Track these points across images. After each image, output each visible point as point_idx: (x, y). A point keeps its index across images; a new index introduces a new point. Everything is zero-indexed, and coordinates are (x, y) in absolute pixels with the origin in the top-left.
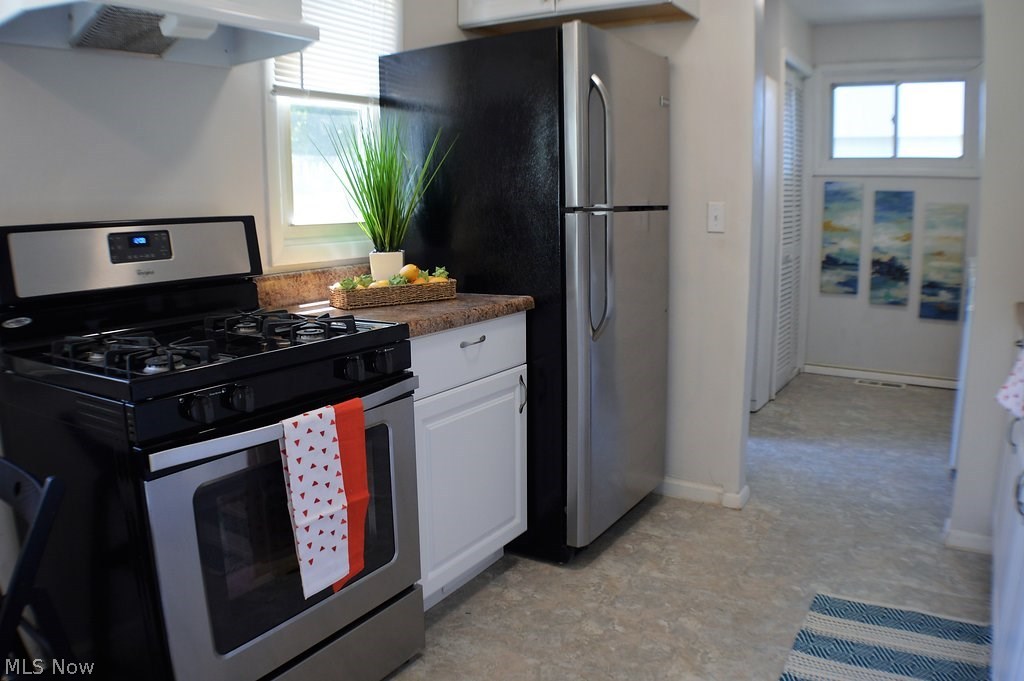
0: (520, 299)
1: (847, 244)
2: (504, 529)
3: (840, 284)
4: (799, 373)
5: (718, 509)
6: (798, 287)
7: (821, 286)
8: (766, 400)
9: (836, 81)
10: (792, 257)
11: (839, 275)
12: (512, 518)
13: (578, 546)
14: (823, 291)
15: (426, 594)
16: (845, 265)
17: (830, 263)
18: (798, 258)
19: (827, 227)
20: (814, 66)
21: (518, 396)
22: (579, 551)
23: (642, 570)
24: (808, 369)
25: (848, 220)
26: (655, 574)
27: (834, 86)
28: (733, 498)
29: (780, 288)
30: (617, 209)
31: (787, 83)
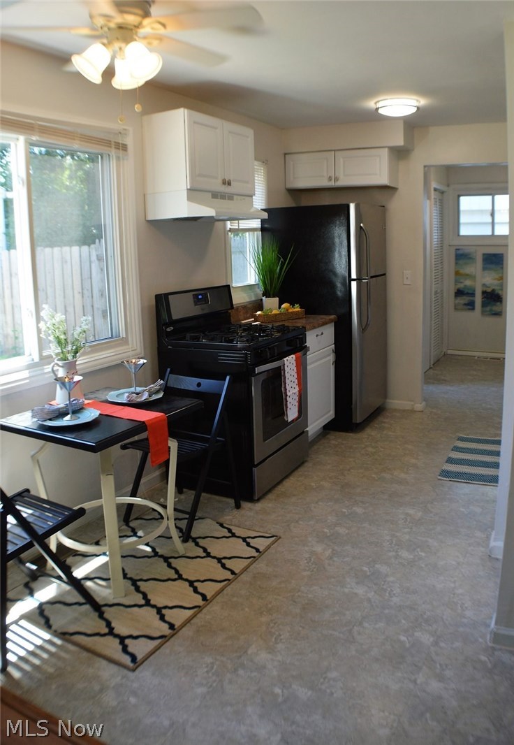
0: (332, 317)
1: (468, 283)
2: (326, 416)
3: (465, 304)
4: (445, 354)
5: (413, 411)
6: (442, 307)
7: (455, 306)
8: (428, 368)
9: (459, 193)
10: (439, 291)
11: (465, 300)
12: (330, 411)
13: (358, 422)
14: (456, 309)
15: (310, 434)
16: (468, 294)
17: (459, 293)
18: (442, 291)
19: (457, 273)
20: (448, 186)
21: (331, 358)
22: (358, 425)
23: (385, 432)
24: (449, 352)
25: (468, 270)
26: (390, 433)
27: (459, 196)
28: (419, 406)
29: (433, 308)
30: (372, 277)
31: (435, 198)
